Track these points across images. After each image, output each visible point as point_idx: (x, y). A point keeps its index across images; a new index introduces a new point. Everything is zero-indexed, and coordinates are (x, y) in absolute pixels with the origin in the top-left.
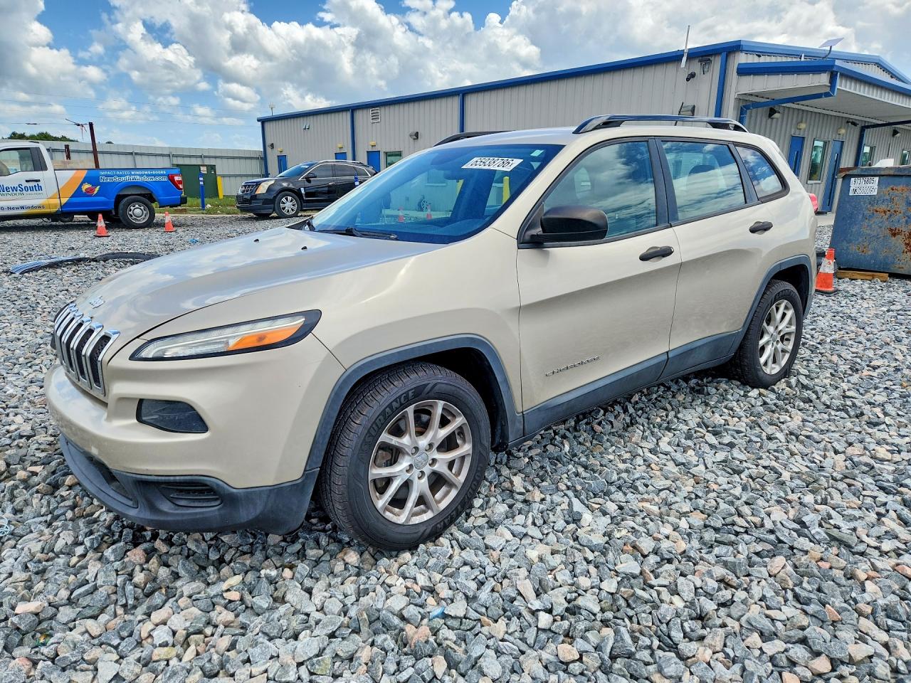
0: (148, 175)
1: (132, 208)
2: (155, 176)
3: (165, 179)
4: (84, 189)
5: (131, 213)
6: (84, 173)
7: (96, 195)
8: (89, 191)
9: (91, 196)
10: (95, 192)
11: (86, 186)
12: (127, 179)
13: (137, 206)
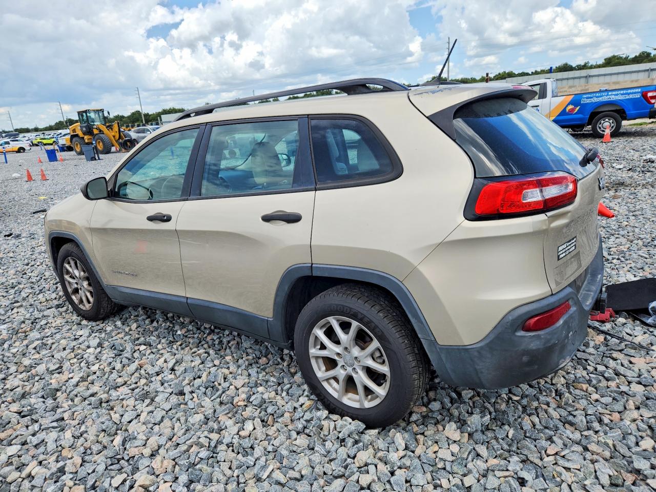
0: (622, 94)
1: (602, 122)
2: (629, 94)
3: (638, 96)
4: (567, 110)
5: (600, 126)
6: (571, 98)
7: (576, 113)
8: (573, 110)
9: (572, 114)
10: (576, 111)
11: (571, 107)
12: (605, 98)
13: (607, 120)
